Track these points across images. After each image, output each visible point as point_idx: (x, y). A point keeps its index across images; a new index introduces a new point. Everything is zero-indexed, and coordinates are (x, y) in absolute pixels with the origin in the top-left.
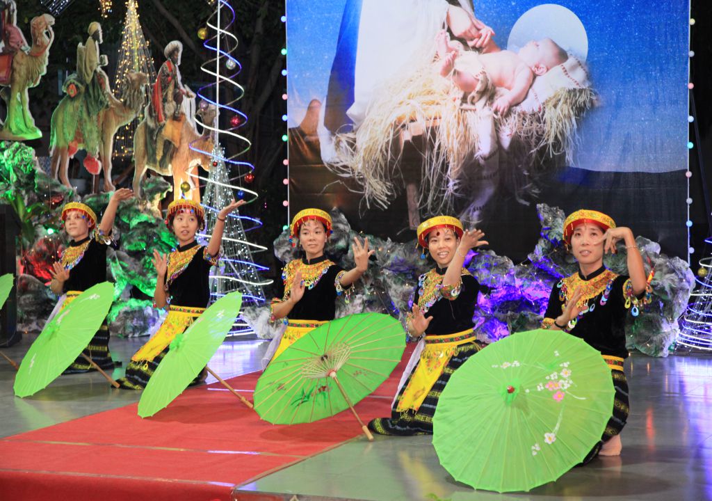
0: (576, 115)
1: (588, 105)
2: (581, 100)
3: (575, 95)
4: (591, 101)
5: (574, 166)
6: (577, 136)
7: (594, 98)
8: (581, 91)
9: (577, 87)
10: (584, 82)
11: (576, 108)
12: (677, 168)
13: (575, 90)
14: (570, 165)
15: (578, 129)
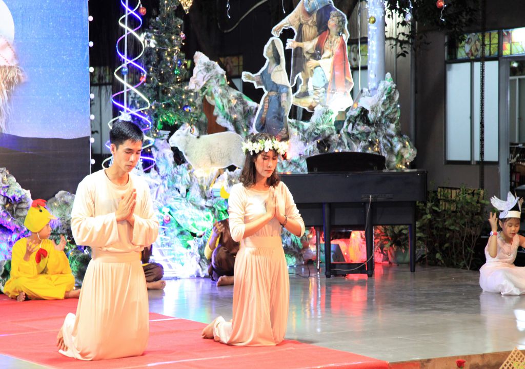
0: (6, 88)
1: (16, 80)
2: (10, 75)
3: (5, 71)
4: (19, 77)
5: (6, 132)
6: (8, 107)
7: (21, 75)
8: (10, 67)
9: (7, 65)
10: (12, 60)
11: (7, 82)
12: (83, 135)
13: (5, 67)
14: (3, 132)
15: (9, 101)
